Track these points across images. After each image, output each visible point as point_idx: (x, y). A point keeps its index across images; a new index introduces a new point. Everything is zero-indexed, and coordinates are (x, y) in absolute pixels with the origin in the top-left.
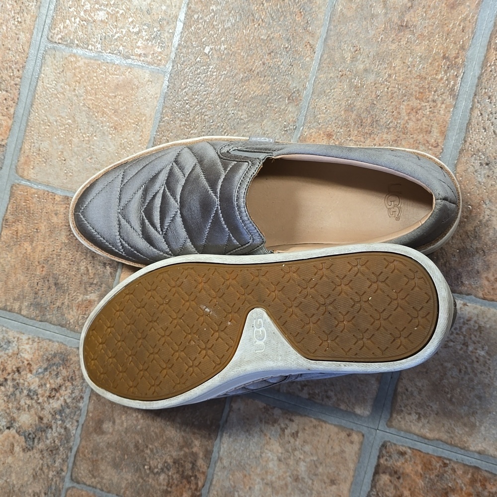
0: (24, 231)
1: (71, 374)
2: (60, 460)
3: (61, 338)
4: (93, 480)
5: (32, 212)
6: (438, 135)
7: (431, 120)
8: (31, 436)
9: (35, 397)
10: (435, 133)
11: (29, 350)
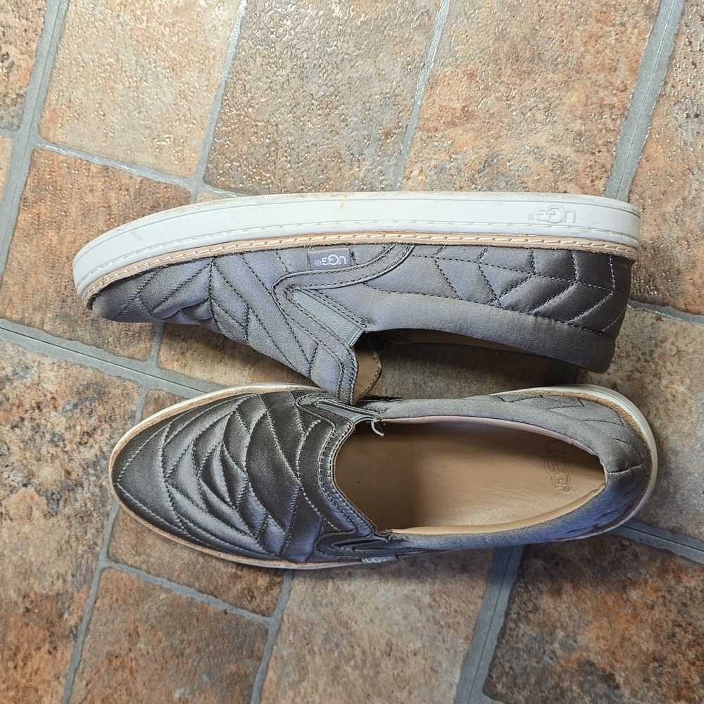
0: (49, 215)
1: (109, 412)
2: (93, 531)
3: (96, 363)
4: (137, 558)
5: (59, 188)
6: (627, 73)
7: (617, 52)
8: (54, 497)
9: (61, 444)
10: (623, 70)
11: (53, 379)
